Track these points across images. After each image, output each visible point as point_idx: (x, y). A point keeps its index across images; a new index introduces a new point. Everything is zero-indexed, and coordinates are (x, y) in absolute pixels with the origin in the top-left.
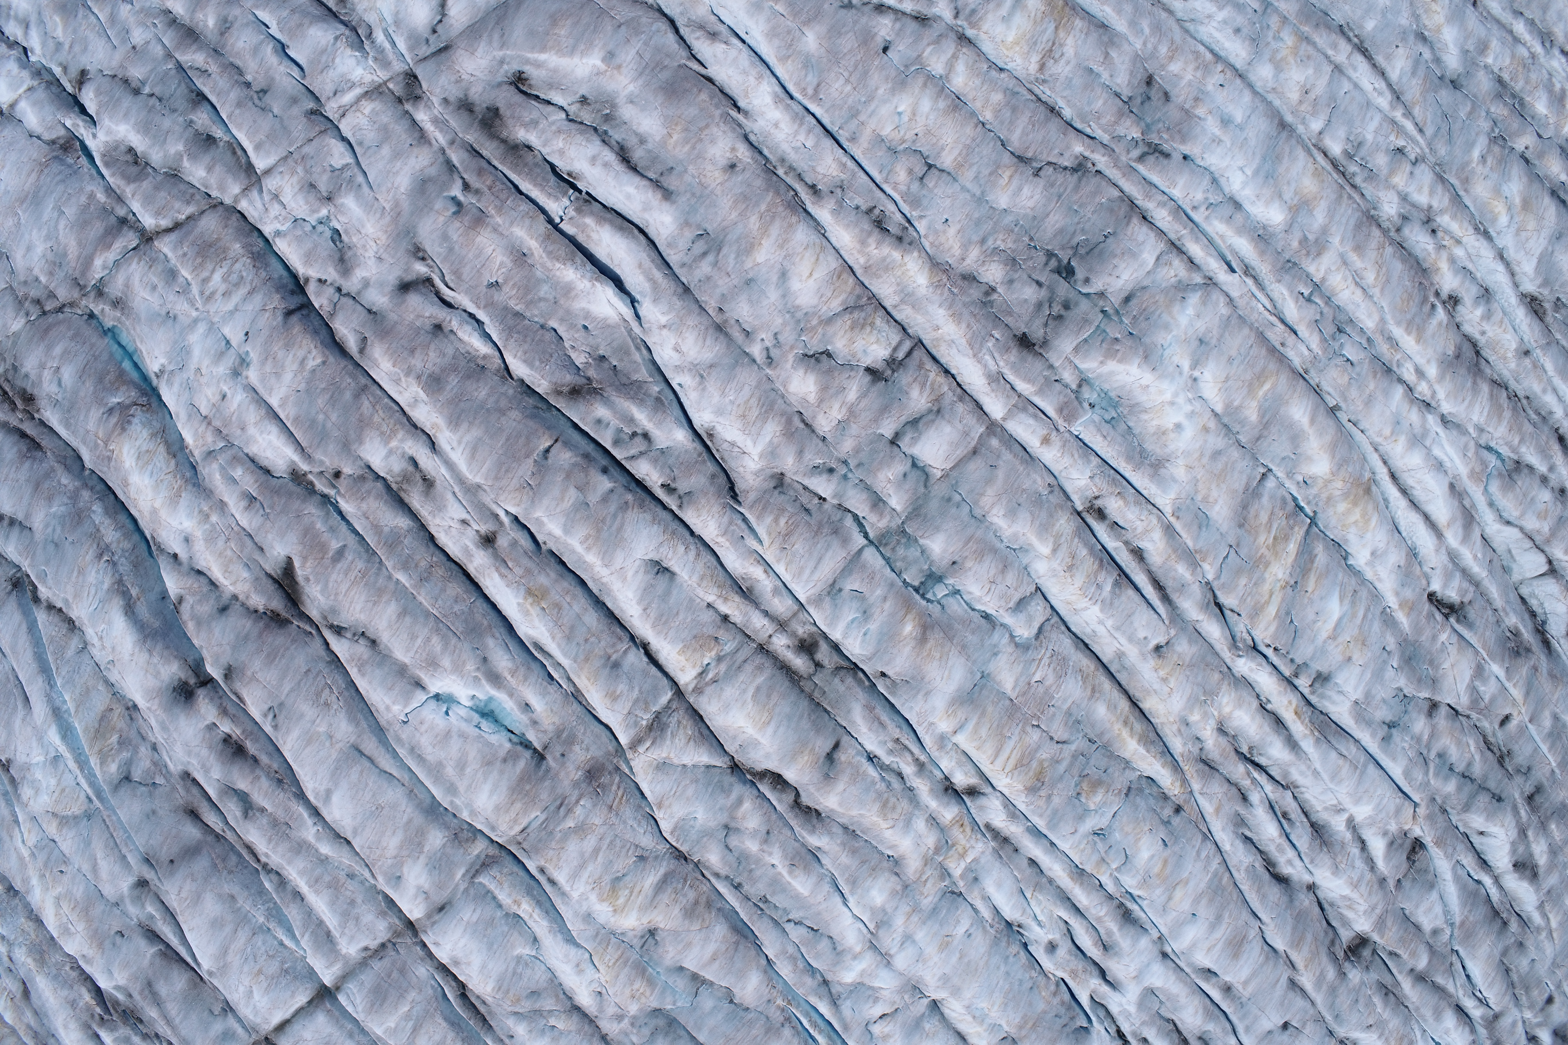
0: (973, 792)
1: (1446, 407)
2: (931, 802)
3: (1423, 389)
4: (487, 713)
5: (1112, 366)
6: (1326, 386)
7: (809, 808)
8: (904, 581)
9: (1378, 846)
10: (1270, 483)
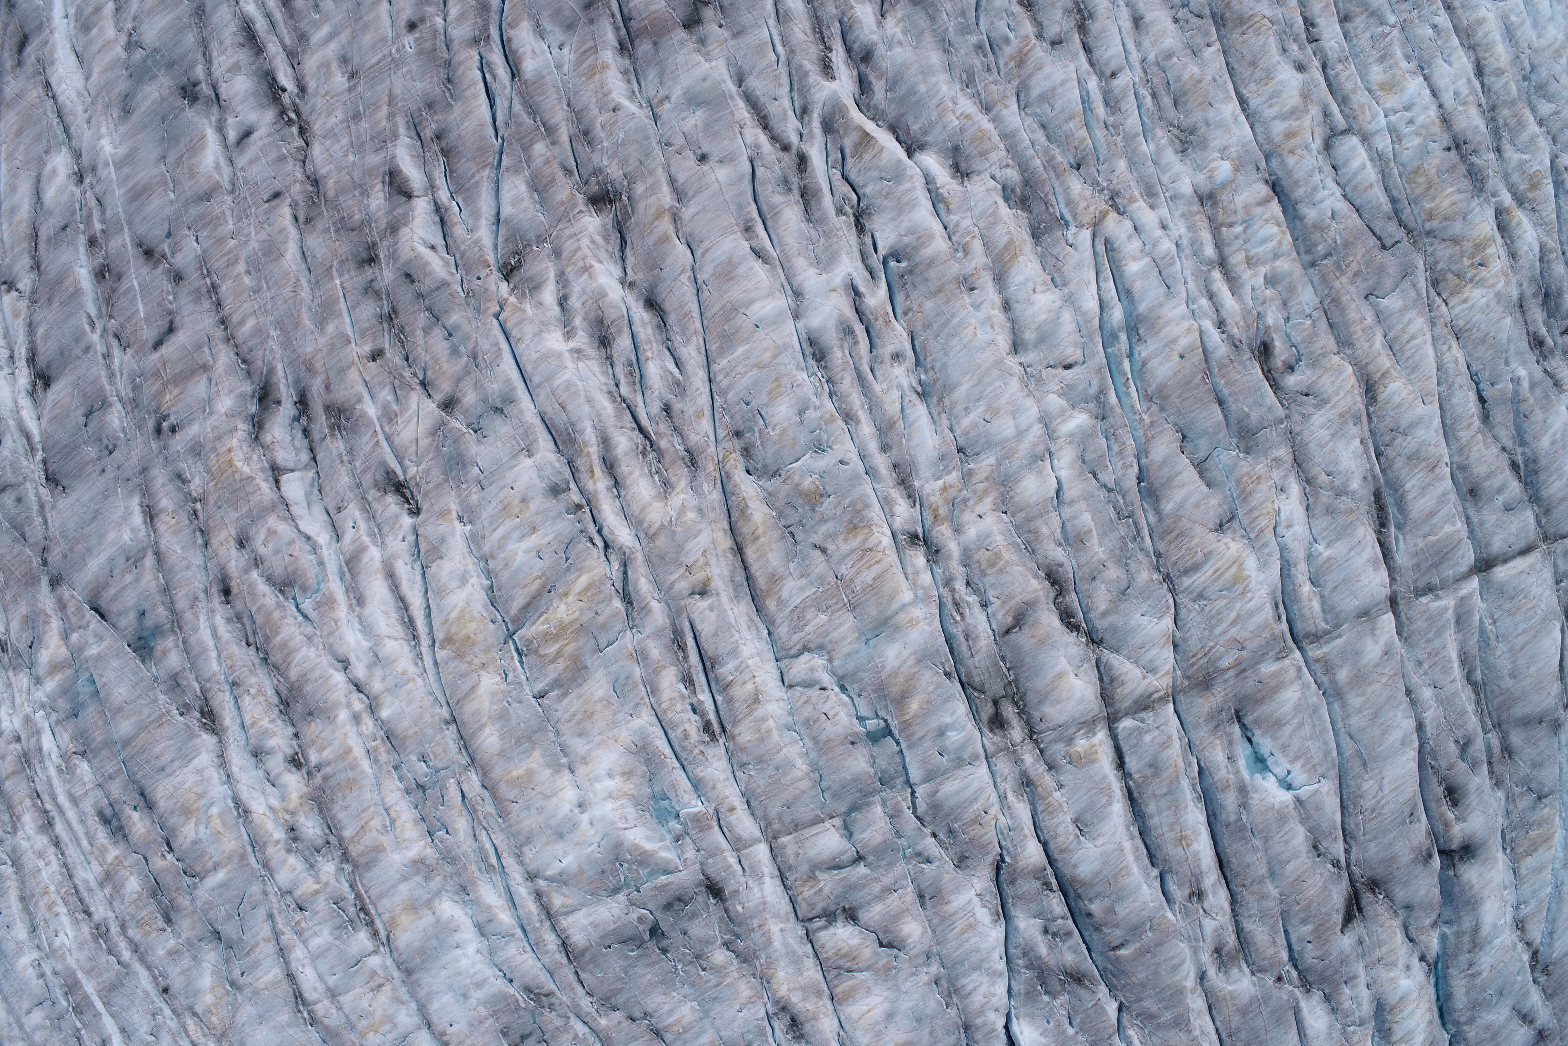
0: (914, 538)
1: (339, 678)
2: (953, 548)
3: (358, 704)
4: (1260, 762)
5: (648, 846)
6: (453, 747)
7: (1053, 584)
8: (898, 744)
9: (549, 295)
10: (539, 687)
